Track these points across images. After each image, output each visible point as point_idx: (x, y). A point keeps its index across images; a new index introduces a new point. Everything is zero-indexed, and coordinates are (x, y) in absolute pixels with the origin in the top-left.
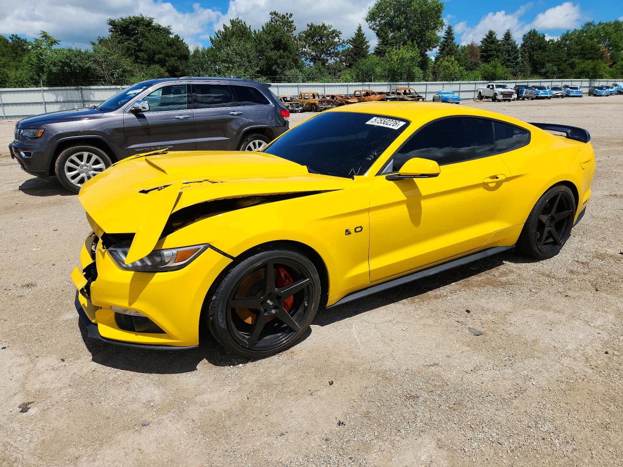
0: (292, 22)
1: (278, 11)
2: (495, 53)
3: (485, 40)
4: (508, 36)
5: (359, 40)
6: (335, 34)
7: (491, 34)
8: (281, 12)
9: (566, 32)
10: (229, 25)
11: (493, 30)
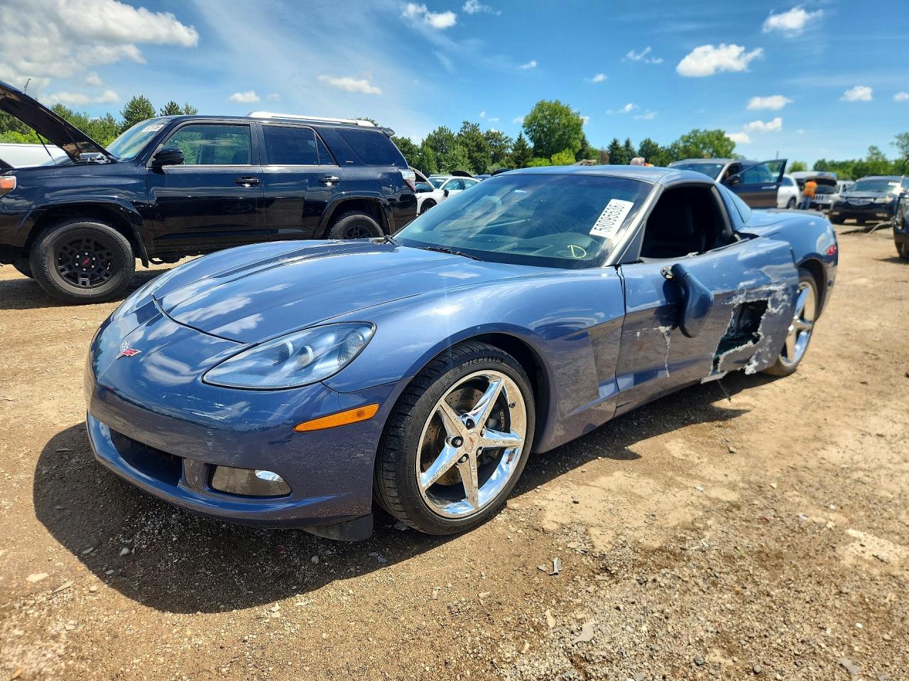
0: (478, 130)
1: (469, 121)
2: (619, 157)
3: (611, 146)
4: (628, 143)
5: (520, 144)
6: (508, 140)
7: (615, 143)
8: (473, 122)
9: (674, 141)
10: (437, 130)
11: (617, 138)
